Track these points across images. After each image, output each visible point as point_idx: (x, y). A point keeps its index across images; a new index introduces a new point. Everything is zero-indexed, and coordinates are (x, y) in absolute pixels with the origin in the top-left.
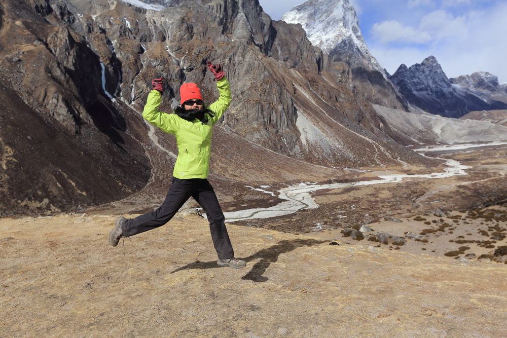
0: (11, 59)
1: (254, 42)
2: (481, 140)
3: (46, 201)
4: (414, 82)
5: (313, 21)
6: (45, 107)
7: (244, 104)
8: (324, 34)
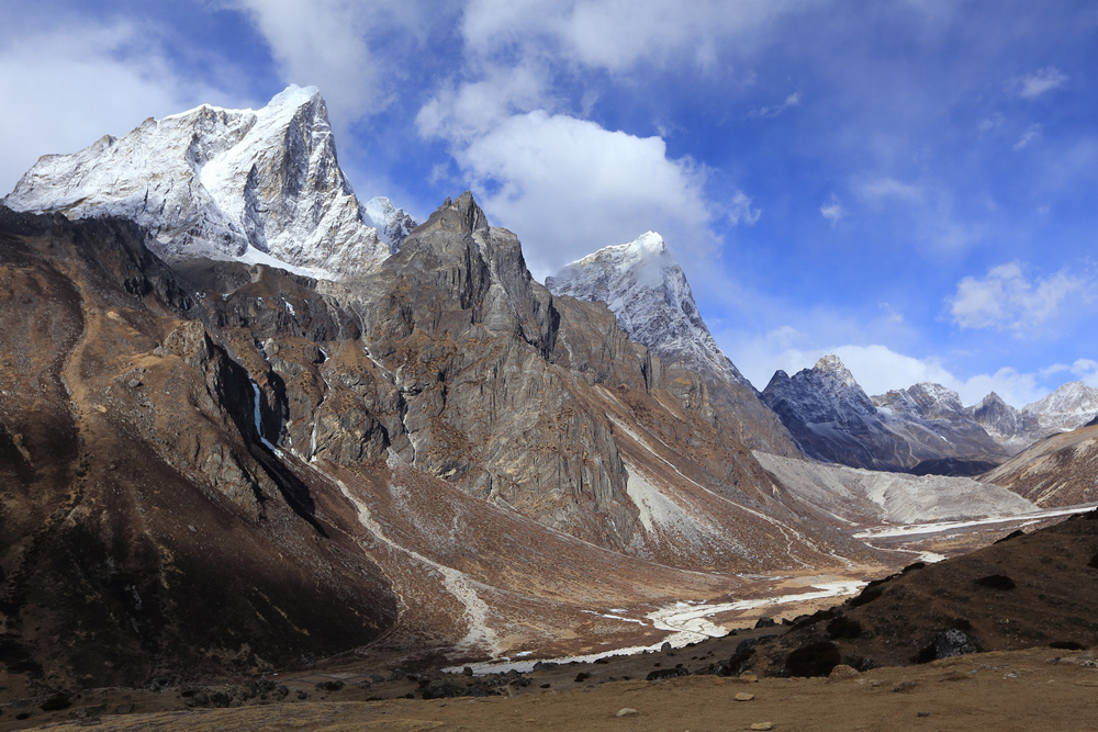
0: (126, 382)
1: (524, 337)
2: (966, 513)
3: (246, 648)
4: (805, 405)
5: (605, 292)
6: (200, 470)
7: (530, 456)
8: (628, 317)
